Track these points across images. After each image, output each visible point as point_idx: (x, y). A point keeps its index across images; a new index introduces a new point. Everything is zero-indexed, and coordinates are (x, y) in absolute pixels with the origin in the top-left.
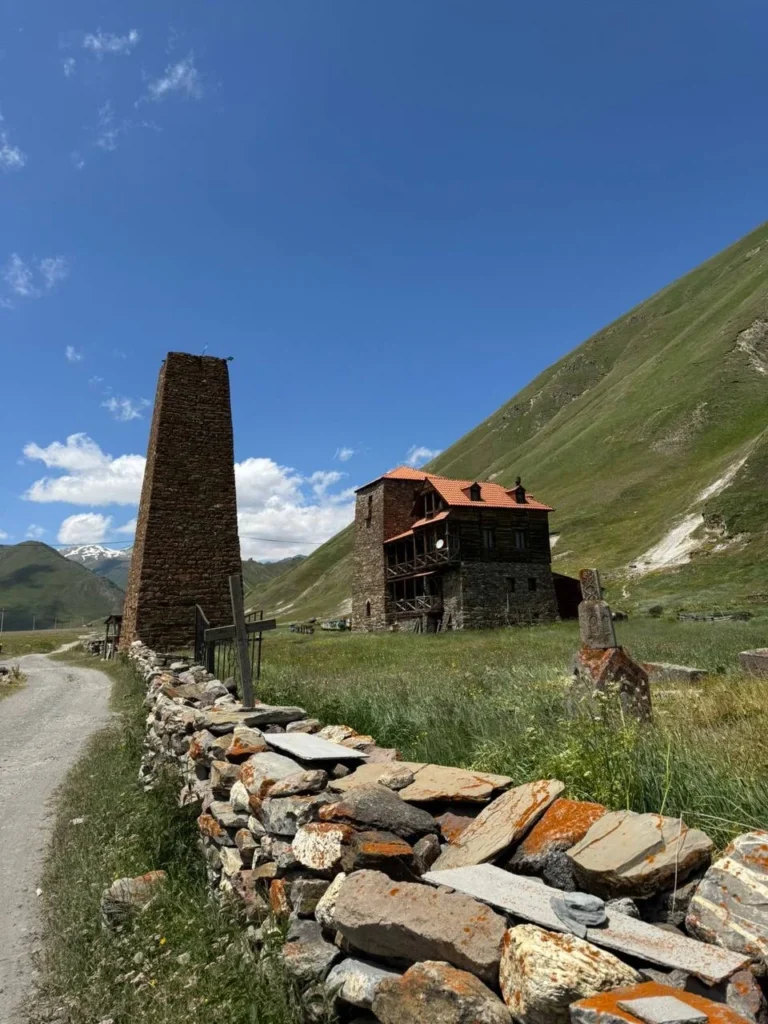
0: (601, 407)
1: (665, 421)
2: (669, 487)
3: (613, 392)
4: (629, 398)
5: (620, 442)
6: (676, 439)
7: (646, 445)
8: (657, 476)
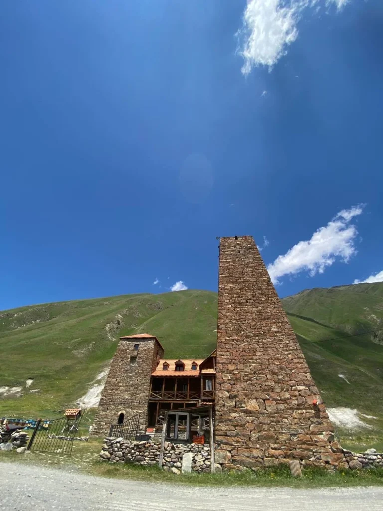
0: (52, 329)
1: (80, 343)
2: (79, 370)
3: (57, 325)
4: (65, 330)
5: (60, 346)
6: (82, 352)
7: (71, 350)
8: (76, 364)
